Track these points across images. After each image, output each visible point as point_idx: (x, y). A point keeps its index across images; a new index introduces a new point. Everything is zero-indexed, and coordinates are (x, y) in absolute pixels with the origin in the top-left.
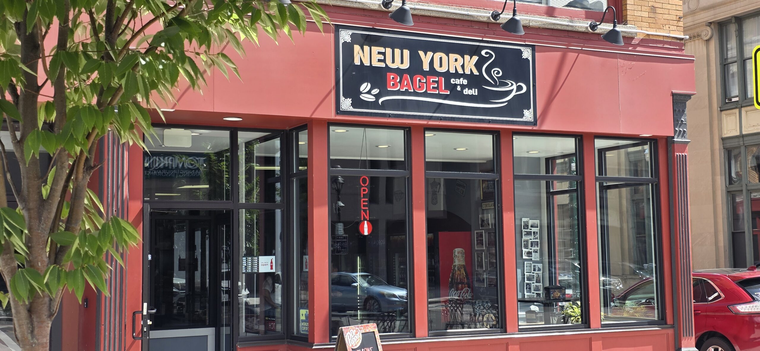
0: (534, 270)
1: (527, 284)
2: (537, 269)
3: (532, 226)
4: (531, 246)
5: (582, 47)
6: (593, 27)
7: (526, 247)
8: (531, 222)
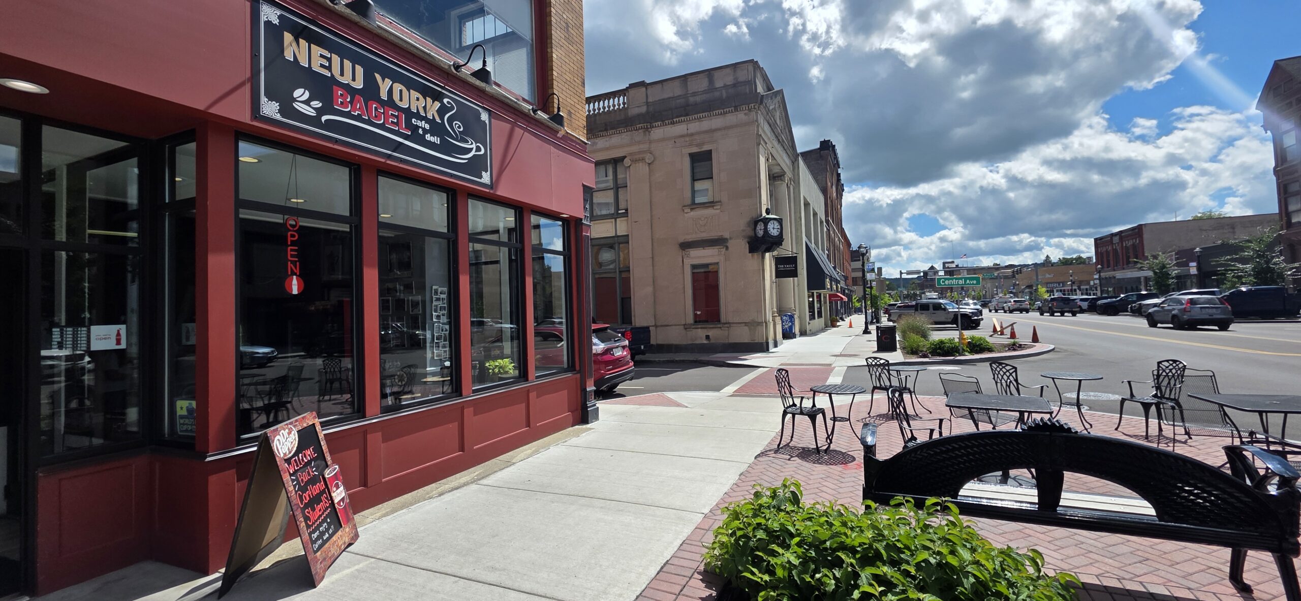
0: (442, 330)
1: (436, 343)
2: (444, 330)
3: (441, 293)
4: (440, 310)
5: (527, 126)
6: (535, 111)
7: (436, 311)
8: (440, 290)
